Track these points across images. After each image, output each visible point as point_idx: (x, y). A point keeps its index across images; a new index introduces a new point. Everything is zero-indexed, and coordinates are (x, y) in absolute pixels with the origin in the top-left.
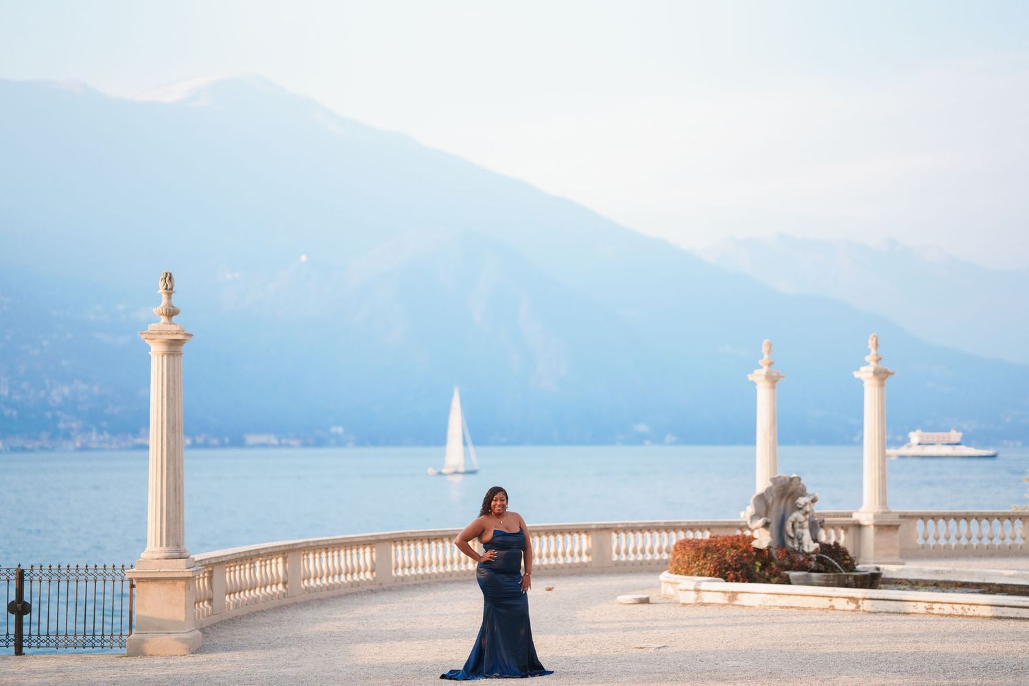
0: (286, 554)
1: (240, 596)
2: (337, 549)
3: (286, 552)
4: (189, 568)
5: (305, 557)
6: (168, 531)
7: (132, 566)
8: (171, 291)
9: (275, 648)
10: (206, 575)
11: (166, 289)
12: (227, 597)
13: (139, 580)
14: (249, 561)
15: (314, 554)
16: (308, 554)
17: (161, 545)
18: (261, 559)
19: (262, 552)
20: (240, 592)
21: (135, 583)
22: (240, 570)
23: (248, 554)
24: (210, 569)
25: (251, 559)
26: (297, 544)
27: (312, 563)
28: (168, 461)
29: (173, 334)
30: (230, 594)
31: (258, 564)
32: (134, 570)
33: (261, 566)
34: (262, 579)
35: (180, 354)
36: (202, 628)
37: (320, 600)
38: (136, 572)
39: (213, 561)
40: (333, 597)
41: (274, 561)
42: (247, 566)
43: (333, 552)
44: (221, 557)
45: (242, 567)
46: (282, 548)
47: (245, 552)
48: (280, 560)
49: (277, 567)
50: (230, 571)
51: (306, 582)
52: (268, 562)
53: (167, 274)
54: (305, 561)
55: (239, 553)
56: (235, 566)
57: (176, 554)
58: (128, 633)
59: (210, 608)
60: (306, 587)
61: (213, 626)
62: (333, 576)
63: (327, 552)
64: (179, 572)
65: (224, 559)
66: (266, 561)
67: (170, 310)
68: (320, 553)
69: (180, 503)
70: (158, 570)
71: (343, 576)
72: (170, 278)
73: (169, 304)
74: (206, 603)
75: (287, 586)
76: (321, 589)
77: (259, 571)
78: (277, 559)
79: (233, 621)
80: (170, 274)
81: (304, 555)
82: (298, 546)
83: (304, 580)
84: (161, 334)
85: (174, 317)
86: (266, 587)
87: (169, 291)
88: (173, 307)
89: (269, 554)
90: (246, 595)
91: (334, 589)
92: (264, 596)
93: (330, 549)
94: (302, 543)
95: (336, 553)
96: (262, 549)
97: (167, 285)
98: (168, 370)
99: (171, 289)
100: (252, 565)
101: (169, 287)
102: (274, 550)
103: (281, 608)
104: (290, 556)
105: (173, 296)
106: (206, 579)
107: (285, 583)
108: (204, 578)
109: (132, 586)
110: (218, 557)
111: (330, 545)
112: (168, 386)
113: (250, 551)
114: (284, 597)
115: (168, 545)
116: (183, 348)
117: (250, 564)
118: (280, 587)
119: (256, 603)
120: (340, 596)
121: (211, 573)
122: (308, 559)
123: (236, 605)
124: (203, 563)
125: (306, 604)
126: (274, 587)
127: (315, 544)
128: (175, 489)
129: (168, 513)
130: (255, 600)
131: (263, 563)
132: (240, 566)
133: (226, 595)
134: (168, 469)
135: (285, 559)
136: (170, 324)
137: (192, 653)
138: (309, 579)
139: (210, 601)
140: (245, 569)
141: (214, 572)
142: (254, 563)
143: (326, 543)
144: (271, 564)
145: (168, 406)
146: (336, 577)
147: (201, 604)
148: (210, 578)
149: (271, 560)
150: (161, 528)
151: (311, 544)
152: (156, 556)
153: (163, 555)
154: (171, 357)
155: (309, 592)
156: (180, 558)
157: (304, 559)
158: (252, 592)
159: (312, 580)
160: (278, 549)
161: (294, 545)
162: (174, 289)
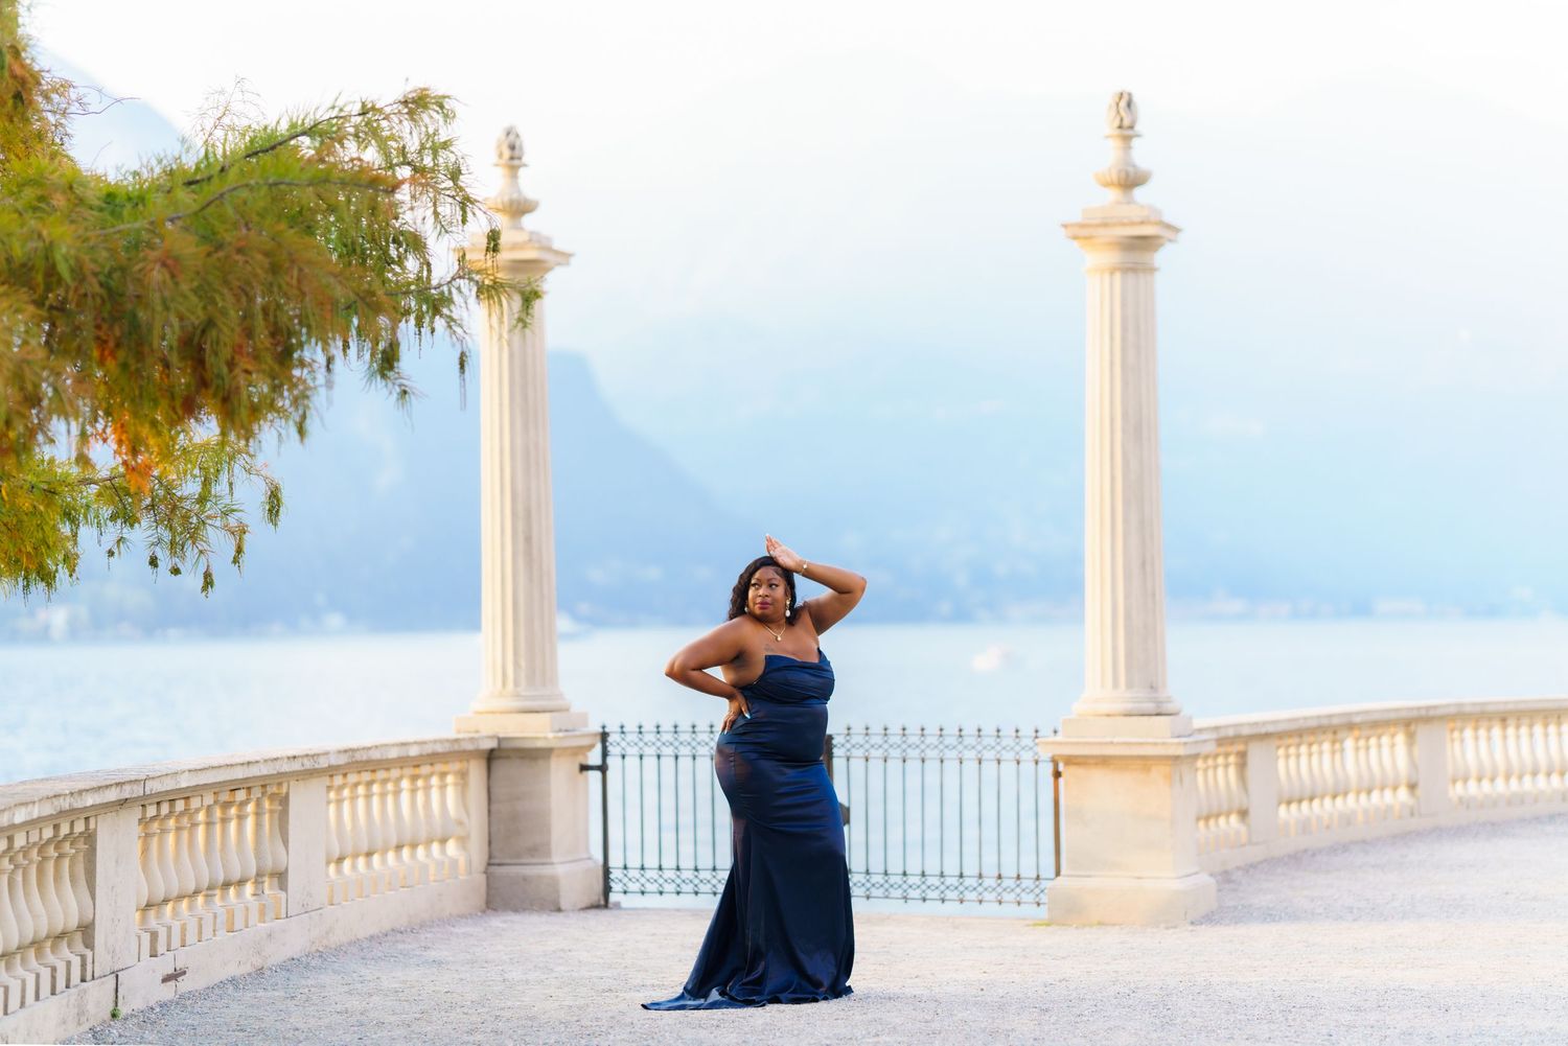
0: (1413, 727)
1: (1311, 808)
2: (1526, 721)
3: (1411, 723)
4: (1179, 737)
5: (1456, 734)
6: (1129, 655)
7: (1055, 732)
8: (1130, 132)
9: (1385, 920)
10: (1232, 759)
11: (1120, 127)
12: (1283, 808)
13: (1071, 761)
14: (1330, 736)
15: (1476, 729)
16: (1462, 730)
17: (1116, 684)
18: (1356, 733)
19: (1357, 719)
20: (1311, 799)
21: (1061, 768)
22: (1310, 755)
23: (1325, 722)
24: (1240, 747)
25: (1335, 733)
26: (1435, 707)
27: (1471, 748)
28: (1126, 502)
29: (1132, 224)
30: (1289, 803)
31: (1349, 743)
32: (1059, 738)
33: (1357, 749)
34: (1360, 777)
35: (1152, 270)
36: (1226, 872)
37: (1493, 824)
38: (1060, 744)
39: (1246, 731)
40: (1523, 821)
41: (1385, 740)
42: (1326, 746)
43: (1518, 727)
44: (1264, 723)
45: (1315, 748)
46: (1404, 714)
47: (1319, 717)
48: (1400, 738)
49: (1392, 754)
50: (1287, 756)
51: (1459, 785)
52: (1373, 741)
53: (1122, 94)
54: (1457, 744)
55: (1305, 718)
56: (1299, 745)
57: (1150, 707)
58: (1052, 874)
59: (1243, 829)
60: (1461, 799)
61: (1250, 868)
62: (1520, 777)
63: (1505, 727)
64: (1156, 744)
65: (1270, 729)
66: (1368, 738)
67: (1127, 174)
68: (1489, 729)
69: (1154, 595)
70: (1108, 739)
71: (1541, 778)
72: (1129, 104)
73: (1127, 160)
74: (1234, 818)
75: (1419, 792)
76: (1493, 802)
77: (1354, 758)
78: (1393, 736)
79: (1298, 859)
80: (1130, 95)
81: (1452, 730)
82: (1439, 712)
83: (1454, 781)
84: (1105, 225)
85: (1139, 193)
86: (1369, 792)
87: (1126, 131)
88: (1134, 166)
89: (1377, 724)
90: (1324, 808)
91: (1522, 802)
92: (1366, 812)
93: (1512, 722)
94: (1448, 705)
95: (1524, 730)
96: (1358, 713)
97: (1122, 120)
98: (1124, 305)
99: (1131, 127)
100: (1337, 746)
101: (1126, 123)
102: (1386, 716)
103: (1404, 837)
104: (1422, 731)
105: (1135, 142)
106: (1232, 771)
107: (1412, 787)
108: (1226, 766)
109: (1057, 775)
110: (1256, 724)
111: (1511, 713)
112: (1124, 339)
113: (1330, 716)
114: (1412, 814)
115: (1130, 685)
116: (1161, 258)
117: (1334, 742)
118: (1403, 794)
119: (1349, 823)
120: (1537, 819)
121: (1243, 755)
122: (1462, 741)
123: (1305, 826)
124: (1223, 733)
125: (1460, 832)
126: (1388, 793)
127: (1478, 709)
128: (1143, 565)
129: (1128, 617)
130: (1347, 820)
131: (1362, 743)
132: (1310, 745)
133: (1279, 804)
134: (1126, 521)
135: (1411, 737)
136: (1129, 203)
137: (1192, 923)
138: (1466, 780)
139: (1243, 814)
140: (1321, 753)
141: (1249, 754)
142: (1342, 741)
143: (1501, 708)
144: (1379, 746)
145: (1125, 383)
146: (1527, 779)
147: (1222, 820)
148: (1242, 765)
149: (1379, 737)
150: (1115, 648)
151: (1468, 709)
152: (1105, 708)
153: (1120, 707)
154: (1131, 277)
155: (1468, 807)
156: (1157, 715)
157: (1453, 740)
158: (1339, 800)
159: (1472, 784)
160: (1392, 716)
161: (1428, 708)
162: (1138, 128)
